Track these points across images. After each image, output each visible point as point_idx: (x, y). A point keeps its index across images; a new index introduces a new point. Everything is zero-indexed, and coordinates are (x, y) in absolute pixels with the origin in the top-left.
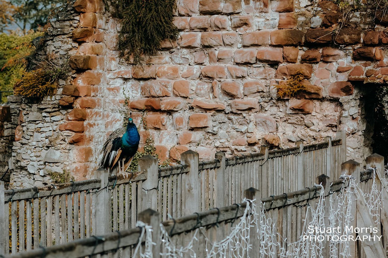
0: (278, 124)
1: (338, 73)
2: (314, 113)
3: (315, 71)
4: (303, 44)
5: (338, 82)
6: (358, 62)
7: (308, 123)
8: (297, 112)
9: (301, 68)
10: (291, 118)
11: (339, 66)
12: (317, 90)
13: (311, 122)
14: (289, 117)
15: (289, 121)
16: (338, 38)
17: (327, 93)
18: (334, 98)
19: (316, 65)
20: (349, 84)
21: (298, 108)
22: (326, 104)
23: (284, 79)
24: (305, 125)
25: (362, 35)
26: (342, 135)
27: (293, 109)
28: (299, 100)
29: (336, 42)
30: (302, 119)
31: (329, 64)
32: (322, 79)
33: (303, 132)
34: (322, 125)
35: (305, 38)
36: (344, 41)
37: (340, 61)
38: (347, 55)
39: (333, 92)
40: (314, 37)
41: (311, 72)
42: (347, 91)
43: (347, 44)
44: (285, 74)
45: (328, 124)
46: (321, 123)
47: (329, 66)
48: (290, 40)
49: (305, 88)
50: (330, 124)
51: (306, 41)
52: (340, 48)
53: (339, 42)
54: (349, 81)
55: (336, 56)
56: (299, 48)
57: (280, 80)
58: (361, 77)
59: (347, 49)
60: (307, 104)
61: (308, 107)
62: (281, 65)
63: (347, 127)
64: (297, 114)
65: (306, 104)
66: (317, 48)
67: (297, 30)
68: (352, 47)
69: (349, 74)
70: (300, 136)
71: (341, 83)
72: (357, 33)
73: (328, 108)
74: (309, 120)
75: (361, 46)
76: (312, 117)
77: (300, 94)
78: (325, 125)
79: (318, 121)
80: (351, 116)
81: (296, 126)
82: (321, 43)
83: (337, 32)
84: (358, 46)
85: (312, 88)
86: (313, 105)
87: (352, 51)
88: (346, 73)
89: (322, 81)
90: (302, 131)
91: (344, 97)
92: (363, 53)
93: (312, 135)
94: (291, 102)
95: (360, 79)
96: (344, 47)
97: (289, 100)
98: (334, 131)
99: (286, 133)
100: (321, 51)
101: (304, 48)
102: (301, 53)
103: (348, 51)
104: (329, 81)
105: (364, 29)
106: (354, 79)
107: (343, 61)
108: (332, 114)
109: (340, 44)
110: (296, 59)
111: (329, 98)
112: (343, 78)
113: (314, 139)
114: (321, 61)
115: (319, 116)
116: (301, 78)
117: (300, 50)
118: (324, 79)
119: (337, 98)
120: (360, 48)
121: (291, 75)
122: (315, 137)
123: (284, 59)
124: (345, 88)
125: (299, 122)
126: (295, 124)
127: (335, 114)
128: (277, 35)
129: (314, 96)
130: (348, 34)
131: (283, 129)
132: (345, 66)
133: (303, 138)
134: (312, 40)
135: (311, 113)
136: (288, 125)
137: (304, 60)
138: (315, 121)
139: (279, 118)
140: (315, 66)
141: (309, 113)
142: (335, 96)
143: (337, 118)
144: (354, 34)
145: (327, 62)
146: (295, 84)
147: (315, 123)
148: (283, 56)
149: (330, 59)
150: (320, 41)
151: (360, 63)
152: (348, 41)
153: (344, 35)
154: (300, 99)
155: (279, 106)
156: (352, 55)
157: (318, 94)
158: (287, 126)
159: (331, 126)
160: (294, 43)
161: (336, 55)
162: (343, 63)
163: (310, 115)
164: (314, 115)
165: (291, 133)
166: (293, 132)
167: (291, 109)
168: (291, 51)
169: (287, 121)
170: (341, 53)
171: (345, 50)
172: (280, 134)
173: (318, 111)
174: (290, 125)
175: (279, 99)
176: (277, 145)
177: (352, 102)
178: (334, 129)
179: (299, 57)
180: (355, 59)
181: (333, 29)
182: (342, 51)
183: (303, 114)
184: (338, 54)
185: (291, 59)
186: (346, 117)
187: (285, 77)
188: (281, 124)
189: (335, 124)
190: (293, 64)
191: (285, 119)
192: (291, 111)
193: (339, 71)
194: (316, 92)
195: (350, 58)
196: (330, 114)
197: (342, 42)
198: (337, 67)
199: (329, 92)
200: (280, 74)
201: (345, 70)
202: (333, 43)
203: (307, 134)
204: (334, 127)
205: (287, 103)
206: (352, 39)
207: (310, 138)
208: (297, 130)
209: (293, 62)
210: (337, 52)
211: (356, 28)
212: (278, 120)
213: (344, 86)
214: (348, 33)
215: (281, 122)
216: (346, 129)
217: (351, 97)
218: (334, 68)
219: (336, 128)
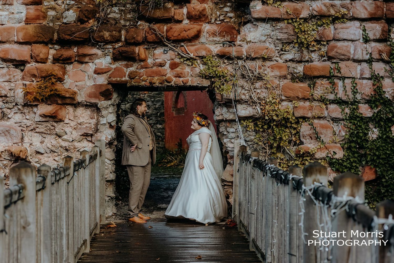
0: (24, 133)
1: (96, 75)
2: (67, 121)
3: (68, 73)
4: (55, 42)
5: (96, 85)
6: (118, 62)
7: (60, 132)
8: (48, 119)
9: (53, 69)
10: (40, 126)
11: (96, 67)
12: (73, 94)
13: (63, 131)
14: (38, 126)
15: (37, 130)
16: (97, 35)
17: (82, 98)
18: (91, 103)
19: (70, 66)
20: (110, 87)
21: (50, 115)
22: (80, 111)
23: (33, 81)
24: (56, 134)
25: (123, 32)
26: (102, 145)
27: (44, 116)
28: (49, 106)
29: (94, 39)
30: (52, 128)
31: (84, 65)
32: (76, 82)
33: (54, 142)
34: (76, 135)
35: (58, 35)
36: (104, 38)
37: (97, 61)
38: (105, 55)
39: (90, 96)
40: (69, 33)
41: (64, 73)
42: (106, 95)
43: (107, 42)
44: (34, 76)
45: (83, 133)
46: (74, 132)
47: (84, 67)
48: (40, 37)
49: (58, 91)
50: (85, 133)
51: (59, 37)
52: (98, 46)
53: (97, 40)
54: (109, 83)
55: (94, 56)
56: (50, 46)
57: (27, 83)
58: (124, 79)
59: (106, 48)
60: (60, 111)
61: (60, 114)
62: (28, 66)
63: (104, 136)
64: (47, 121)
65: (58, 110)
66: (70, 47)
67: (47, 25)
68: (112, 46)
69: (108, 75)
70: (50, 147)
71: (101, 85)
72: (118, 29)
73: (83, 115)
74: (62, 128)
75: (122, 45)
76: (64, 125)
77: (52, 99)
78: (80, 134)
79: (71, 130)
80: (109, 123)
81: (45, 135)
82: (76, 41)
83: (95, 28)
84: (119, 45)
85: (67, 92)
86: (66, 111)
87: (111, 50)
88: (105, 75)
89: (77, 83)
90: (52, 141)
91: (103, 102)
92: (126, 52)
93: (64, 145)
94: (41, 108)
95: (123, 81)
96: (103, 45)
97: (39, 106)
98: (89, 141)
99: (33, 144)
100: (75, 50)
101: (55, 46)
102: (52, 52)
103: (107, 50)
104: (86, 83)
105: (125, 26)
106: (116, 81)
107: (100, 61)
108: (88, 121)
109: (99, 42)
110: (47, 59)
111: (85, 103)
112: (102, 80)
113: (67, 150)
114: (75, 61)
115: (72, 124)
116: (54, 80)
117: (50, 48)
118: (79, 81)
119: (95, 103)
120: (121, 47)
121: (42, 77)
122: (67, 148)
123: (32, 58)
124: (105, 91)
125: (49, 131)
126: (45, 133)
127: (91, 122)
128: (24, 31)
129: (68, 101)
130: (108, 31)
131: (29, 139)
132: (103, 67)
133: (53, 149)
134: (67, 36)
135: (63, 121)
136: (36, 134)
137: (56, 60)
138: (68, 130)
139: (25, 126)
140: (69, 68)
141: (61, 121)
142: (93, 101)
143: (93, 126)
144: (115, 31)
145: (82, 63)
146: (46, 87)
147: (68, 132)
148: (31, 55)
149: (87, 59)
150: (76, 38)
151: (120, 64)
152: (109, 38)
153: (104, 32)
154: (51, 105)
155: (24, 113)
156: (111, 54)
157: (73, 99)
158: (34, 136)
159: (86, 135)
160: (45, 40)
161: (93, 54)
162: (101, 63)
163: (62, 123)
164: (67, 122)
165: (38, 144)
166: (42, 142)
167: (41, 116)
168: (40, 50)
169: (33, 131)
170: (99, 52)
171: (103, 49)
172: (26, 145)
173: (72, 118)
174: (38, 134)
175: (25, 105)
176: (24, 157)
177: (110, 108)
178: (89, 139)
179: (50, 57)
180: (115, 59)
181: (90, 25)
182: (99, 50)
183: (54, 121)
184: (95, 53)
185: (41, 59)
186: (104, 125)
187: (34, 79)
188: (26, 134)
189: (91, 132)
190: (43, 64)
191: (32, 128)
192: (41, 118)
193: (97, 72)
194: (72, 96)
195: (109, 59)
196: (85, 122)
197: (101, 40)
198: (94, 68)
199: (85, 97)
200: (29, 75)
201: (104, 71)
202: (90, 41)
203: (59, 145)
204: (89, 136)
205: (35, 109)
206: (113, 36)
207: (62, 149)
208: (46, 140)
209: (44, 61)
210: (94, 51)
211: (115, 24)
212: (24, 129)
213: (104, 89)
214: (108, 29)
215: (27, 132)
216: (104, 138)
217: (110, 102)
218: (91, 70)
219: (92, 137)
